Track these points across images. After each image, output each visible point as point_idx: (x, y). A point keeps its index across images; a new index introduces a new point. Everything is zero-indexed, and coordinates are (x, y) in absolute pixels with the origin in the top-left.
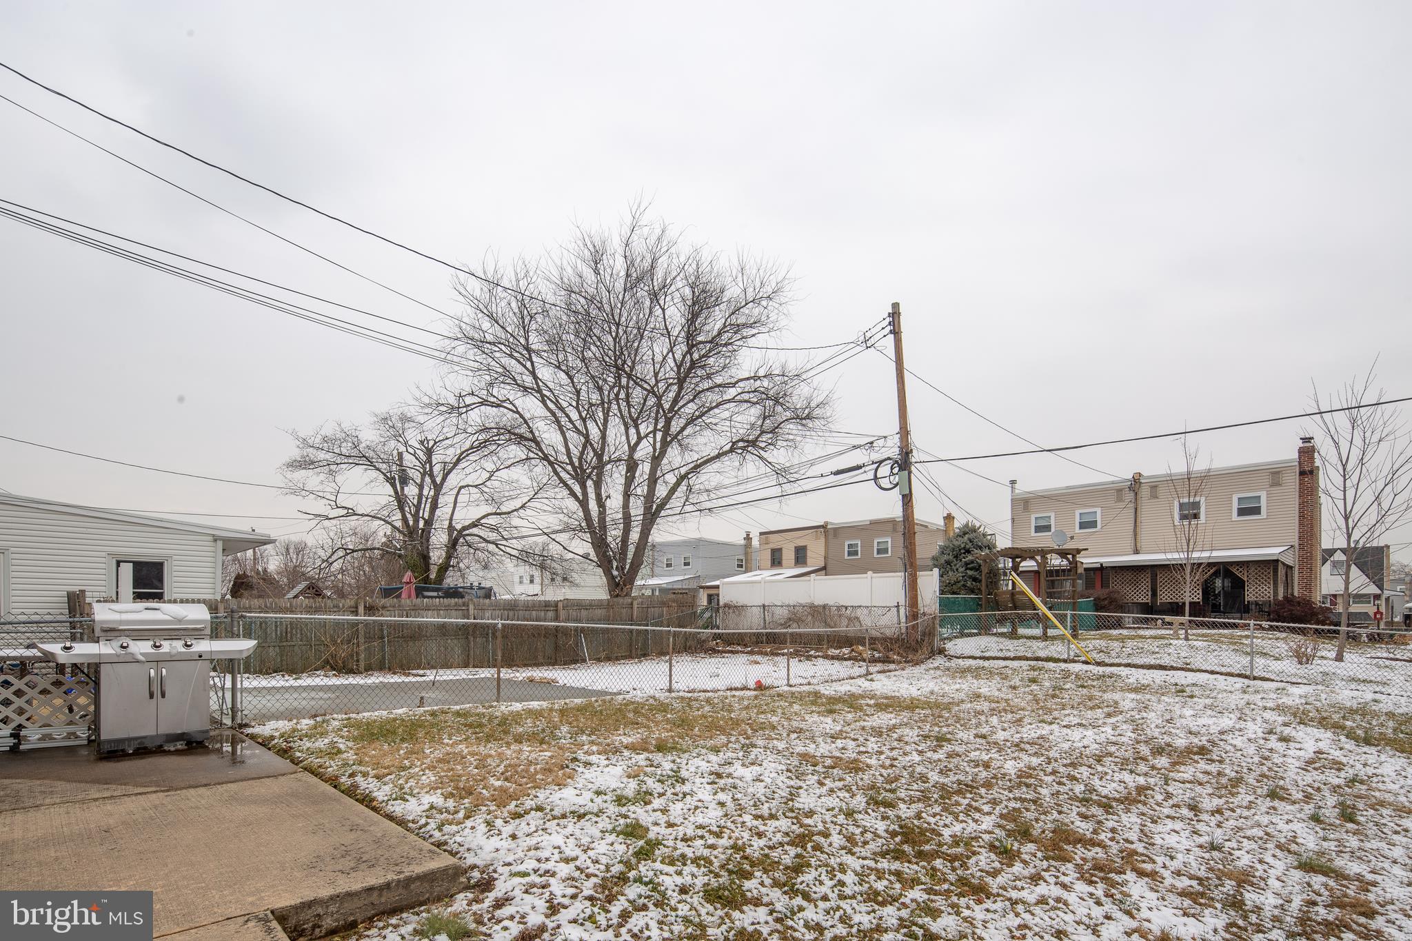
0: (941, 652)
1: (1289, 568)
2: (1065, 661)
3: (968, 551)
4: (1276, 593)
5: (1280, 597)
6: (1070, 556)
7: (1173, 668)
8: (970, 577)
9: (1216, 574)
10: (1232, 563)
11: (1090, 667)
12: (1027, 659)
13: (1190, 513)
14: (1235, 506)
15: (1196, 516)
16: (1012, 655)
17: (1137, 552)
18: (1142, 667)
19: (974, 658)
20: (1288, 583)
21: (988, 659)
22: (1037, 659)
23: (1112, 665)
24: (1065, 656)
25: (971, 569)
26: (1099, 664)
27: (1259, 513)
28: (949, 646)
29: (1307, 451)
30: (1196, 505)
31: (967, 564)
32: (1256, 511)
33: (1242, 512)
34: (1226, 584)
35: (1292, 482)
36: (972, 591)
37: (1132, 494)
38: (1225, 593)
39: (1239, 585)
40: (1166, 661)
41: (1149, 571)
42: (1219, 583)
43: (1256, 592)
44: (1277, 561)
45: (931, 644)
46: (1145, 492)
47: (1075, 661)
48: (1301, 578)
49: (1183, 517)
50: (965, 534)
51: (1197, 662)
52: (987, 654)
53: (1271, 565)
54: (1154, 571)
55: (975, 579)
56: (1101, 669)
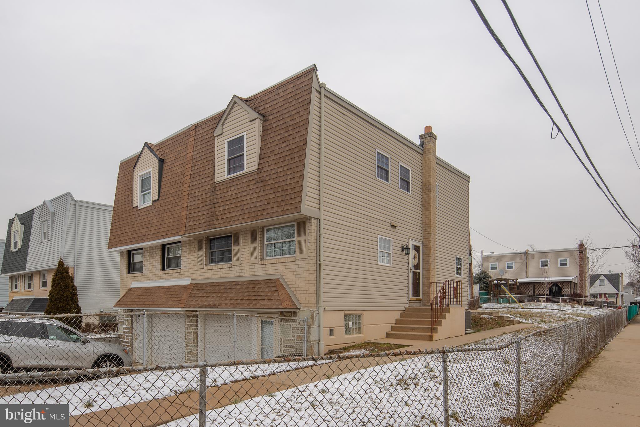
0: (481, 307)
1: (575, 284)
2: (516, 308)
3: (484, 279)
4: (571, 291)
5: (572, 292)
6: (515, 281)
7: (543, 309)
8: (485, 286)
9: (553, 285)
10: (558, 282)
11: (523, 309)
12: (506, 308)
13: (545, 264)
14: (559, 262)
15: (546, 265)
16: (502, 307)
17: (527, 277)
18: (536, 309)
19: (491, 308)
20: (575, 288)
21: (495, 308)
22: (509, 308)
23: (528, 309)
24: (516, 307)
25: (485, 284)
26: (525, 309)
27: (567, 265)
28: (482, 305)
29: (581, 245)
30: (546, 262)
31: (484, 282)
32: (566, 264)
33: (561, 264)
34: (557, 289)
35: (576, 255)
36: (486, 290)
37: (525, 257)
38: (556, 291)
39: (560, 289)
40: (541, 307)
41: (532, 284)
42: (554, 288)
43: (565, 291)
44: (571, 281)
45: (478, 305)
46: (530, 256)
47: (518, 308)
48: (580, 287)
49: (542, 266)
50: (483, 273)
51: (548, 307)
52: (494, 307)
53: (569, 283)
54: (534, 284)
55: (486, 287)
56: (526, 310)
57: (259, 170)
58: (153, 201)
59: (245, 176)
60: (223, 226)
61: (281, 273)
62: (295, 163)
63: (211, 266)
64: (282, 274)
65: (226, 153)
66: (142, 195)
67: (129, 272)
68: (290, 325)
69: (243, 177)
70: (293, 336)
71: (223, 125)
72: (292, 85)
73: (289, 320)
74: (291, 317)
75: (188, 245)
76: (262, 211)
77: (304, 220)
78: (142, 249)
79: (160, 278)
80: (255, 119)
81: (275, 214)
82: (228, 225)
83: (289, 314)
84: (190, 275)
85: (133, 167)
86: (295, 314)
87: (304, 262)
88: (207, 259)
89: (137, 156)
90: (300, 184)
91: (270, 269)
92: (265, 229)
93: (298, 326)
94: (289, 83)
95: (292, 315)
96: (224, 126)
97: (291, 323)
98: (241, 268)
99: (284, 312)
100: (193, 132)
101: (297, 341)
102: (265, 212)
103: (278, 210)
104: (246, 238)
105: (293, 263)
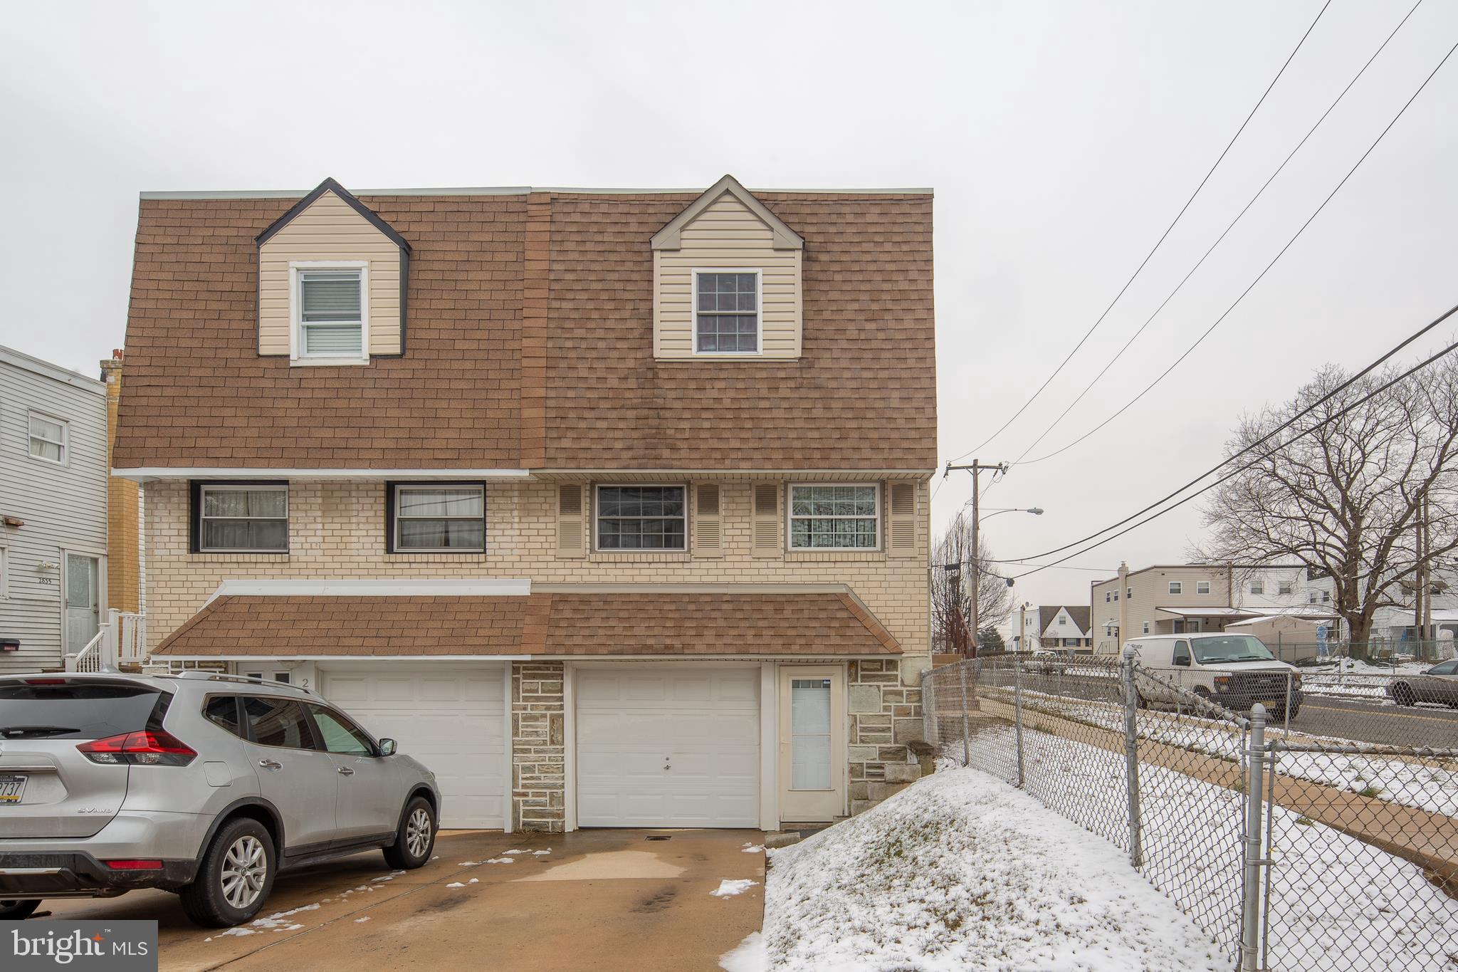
57: (805, 361)
58: (371, 356)
59: (759, 366)
60: (700, 466)
61: (848, 583)
62: (909, 371)
63: (600, 553)
64: (851, 585)
65: (694, 298)
66: (303, 327)
67: (194, 548)
68: (878, 687)
69: (755, 366)
70: (886, 708)
71: (683, 229)
72: (877, 210)
73: (874, 676)
74: (882, 670)
75: (516, 493)
76: (828, 451)
77: (909, 483)
78: (286, 482)
79: (383, 572)
80: (793, 250)
81: (867, 464)
82: (717, 466)
83: (877, 665)
84: (532, 572)
85: (259, 233)
86: (892, 664)
87: (907, 564)
88: (592, 536)
89: (289, 200)
90: (928, 413)
91: (813, 572)
92: (790, 486)
93: (900, 688)
94: (868, 202)
95: (884, 667)
96: (685, 234)
97: (881, 684)
98: (721, 565)
99: (862, 661)
100: (547, 211)
101: (896, 718)
102: (834, 455)
103: (874, 457)
104: (737, 500)
105: (882, 565)
